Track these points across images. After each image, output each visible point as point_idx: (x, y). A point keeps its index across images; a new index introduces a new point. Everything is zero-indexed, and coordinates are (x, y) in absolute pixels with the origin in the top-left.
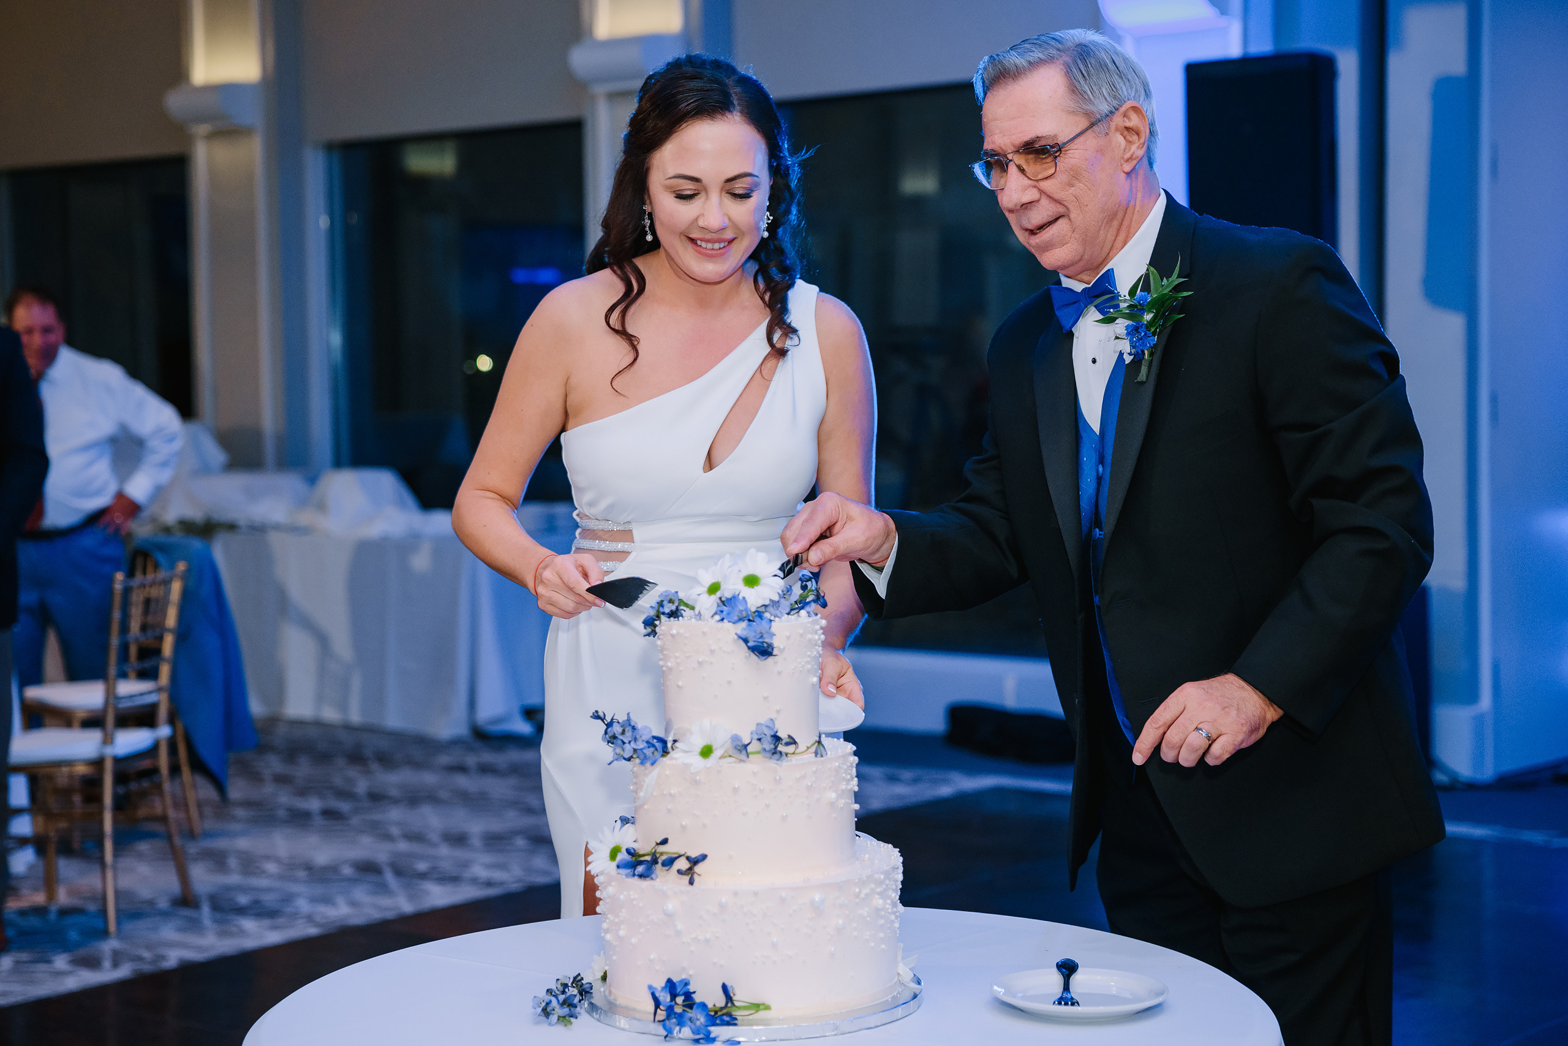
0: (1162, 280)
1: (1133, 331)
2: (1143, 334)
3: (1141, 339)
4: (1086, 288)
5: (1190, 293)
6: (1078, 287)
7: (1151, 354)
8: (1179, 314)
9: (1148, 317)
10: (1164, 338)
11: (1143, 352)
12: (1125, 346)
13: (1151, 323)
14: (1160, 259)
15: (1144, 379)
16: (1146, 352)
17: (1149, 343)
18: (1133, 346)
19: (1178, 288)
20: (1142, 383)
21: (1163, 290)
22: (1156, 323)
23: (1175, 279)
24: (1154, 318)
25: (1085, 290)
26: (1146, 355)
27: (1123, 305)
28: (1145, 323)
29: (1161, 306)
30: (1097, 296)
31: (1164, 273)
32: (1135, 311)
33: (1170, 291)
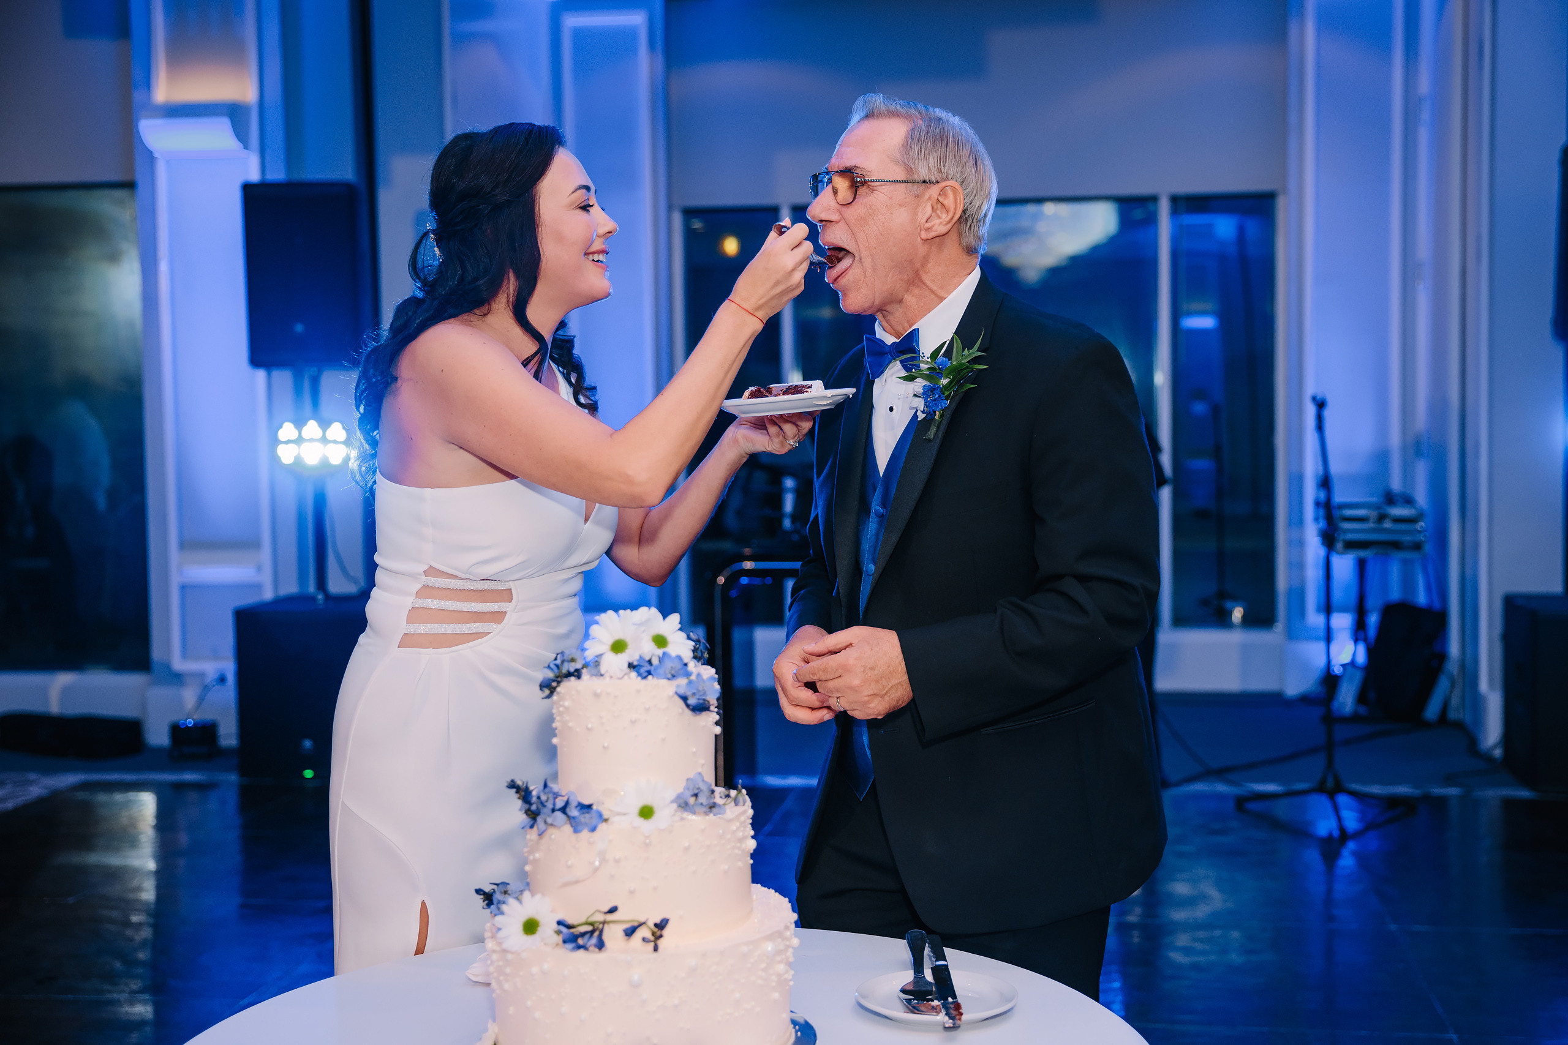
0: (964, 350)
1: (928, 392)
2: (937, 396)
3: (935, 400)
4: (895, 342)
5: (986, 367)
6: (890, 339)
7: (941, 416)
8: (972, 384)
9: (945, 381)
10: (954, 405)
11: (935, 412)
12: (920, 403)
13: (947, 387)
14: (966, 330)
15: (932, 438)
16: (937, 413)
17: (941, 405)
18: (926, 405)
19: (975, 360)
20: (929, 440)
21: (963, 359)
22: (950, 389)
23: (975, 352)
24: (950, 383)
26: (937, 415)
27: (924, 366)
28: (941, 386)
29: (958, 375)
30: (903, 353)
31: (967, 344)
32: (934, 373)
33: (969, 362)
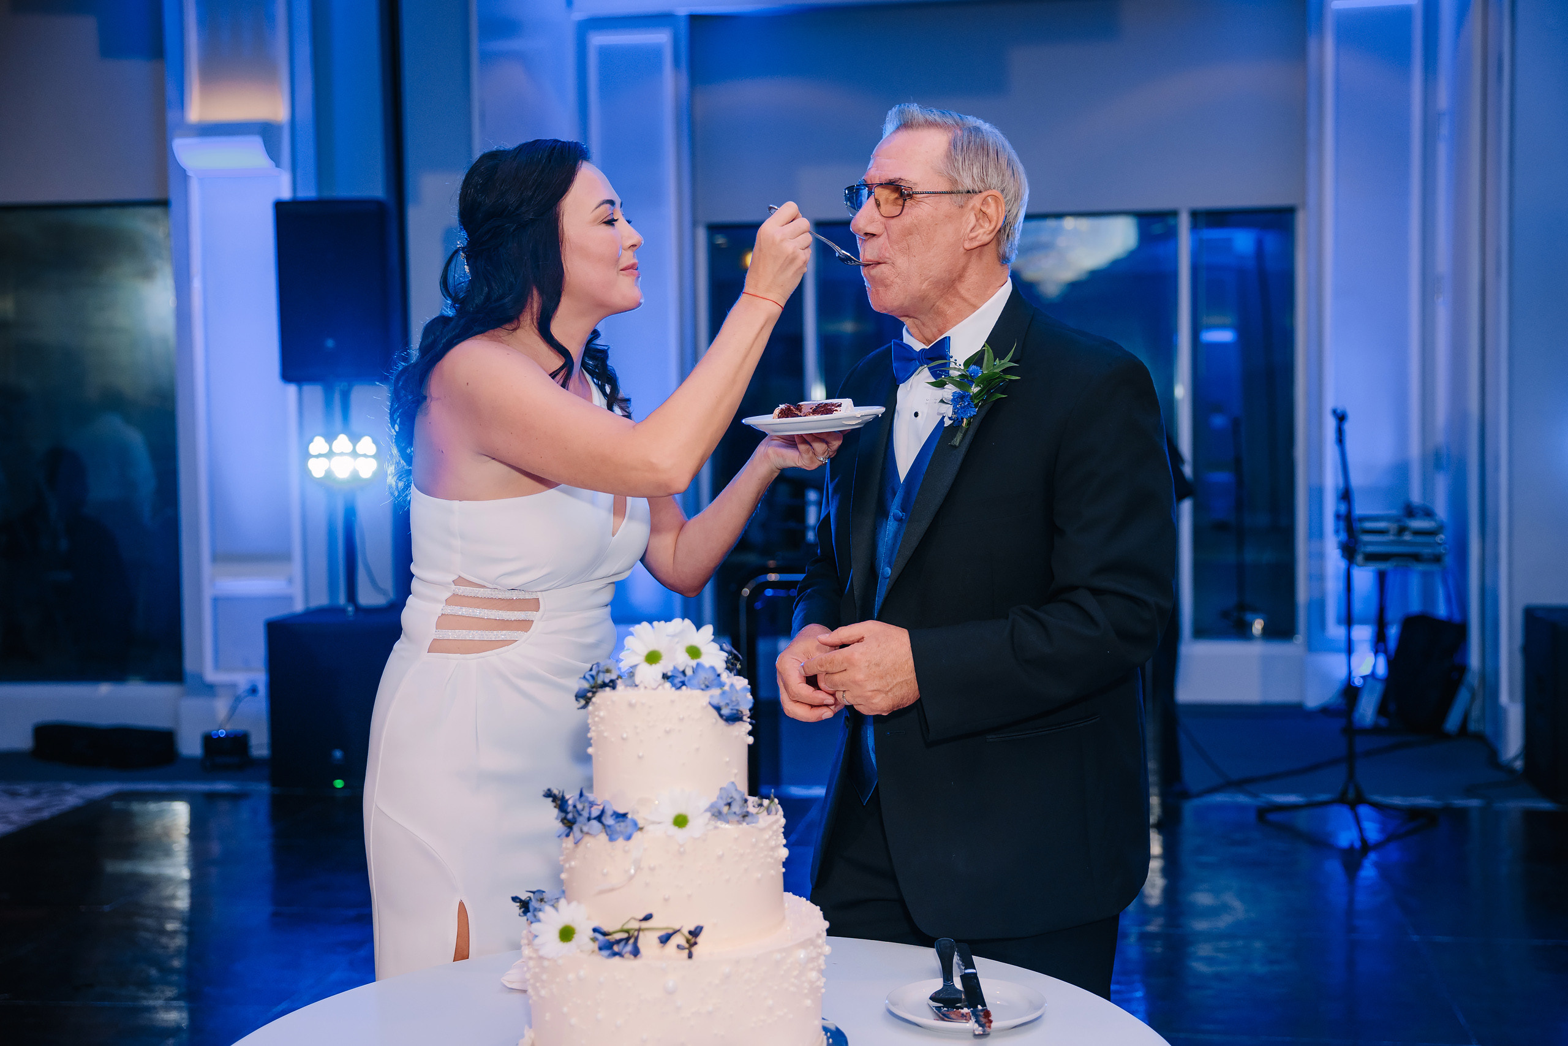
0: (995, 361)
1: (957, 399)
2: (966, 403)
3: (964, 407)
4: (924, 349)
5: (1018, 378)
6: (918, 346)
7: (969, 424)
8: (1002, 394)
9: (975, 389)
10: (983, 413)
11: (962, 419)
12: (948, 410)
13: (976, 395)
14: (997, 340)
15: (957, 444)
16: (965, 420)
17: (970, 413)
18: (954, 413)
19: (1007, 371)
20: (955, 447)
21: (995, 369)
22: (981, 396)
23: (1006, 363)
24: (980, 392)
25: (923, 350)
26: (964, 423)
27: (955, 374)
28: (971, 394)
29: (989, 384)
30: (933, 360)
31: (999, 354)
32: (965, 381)
33: (1003, 371)
